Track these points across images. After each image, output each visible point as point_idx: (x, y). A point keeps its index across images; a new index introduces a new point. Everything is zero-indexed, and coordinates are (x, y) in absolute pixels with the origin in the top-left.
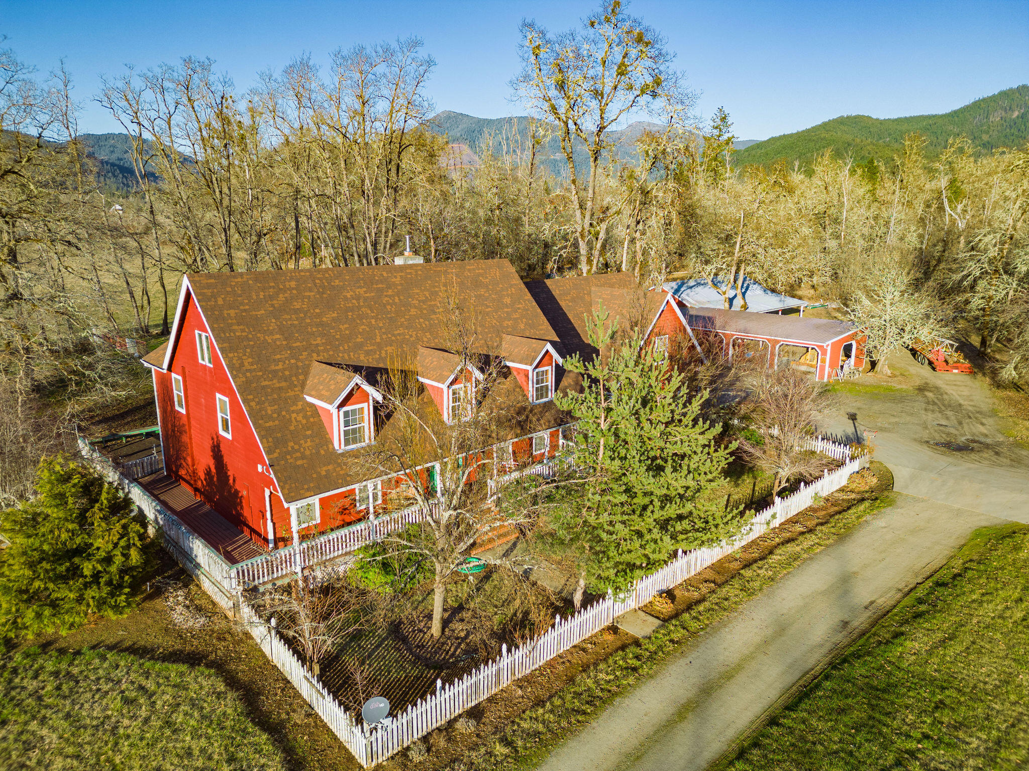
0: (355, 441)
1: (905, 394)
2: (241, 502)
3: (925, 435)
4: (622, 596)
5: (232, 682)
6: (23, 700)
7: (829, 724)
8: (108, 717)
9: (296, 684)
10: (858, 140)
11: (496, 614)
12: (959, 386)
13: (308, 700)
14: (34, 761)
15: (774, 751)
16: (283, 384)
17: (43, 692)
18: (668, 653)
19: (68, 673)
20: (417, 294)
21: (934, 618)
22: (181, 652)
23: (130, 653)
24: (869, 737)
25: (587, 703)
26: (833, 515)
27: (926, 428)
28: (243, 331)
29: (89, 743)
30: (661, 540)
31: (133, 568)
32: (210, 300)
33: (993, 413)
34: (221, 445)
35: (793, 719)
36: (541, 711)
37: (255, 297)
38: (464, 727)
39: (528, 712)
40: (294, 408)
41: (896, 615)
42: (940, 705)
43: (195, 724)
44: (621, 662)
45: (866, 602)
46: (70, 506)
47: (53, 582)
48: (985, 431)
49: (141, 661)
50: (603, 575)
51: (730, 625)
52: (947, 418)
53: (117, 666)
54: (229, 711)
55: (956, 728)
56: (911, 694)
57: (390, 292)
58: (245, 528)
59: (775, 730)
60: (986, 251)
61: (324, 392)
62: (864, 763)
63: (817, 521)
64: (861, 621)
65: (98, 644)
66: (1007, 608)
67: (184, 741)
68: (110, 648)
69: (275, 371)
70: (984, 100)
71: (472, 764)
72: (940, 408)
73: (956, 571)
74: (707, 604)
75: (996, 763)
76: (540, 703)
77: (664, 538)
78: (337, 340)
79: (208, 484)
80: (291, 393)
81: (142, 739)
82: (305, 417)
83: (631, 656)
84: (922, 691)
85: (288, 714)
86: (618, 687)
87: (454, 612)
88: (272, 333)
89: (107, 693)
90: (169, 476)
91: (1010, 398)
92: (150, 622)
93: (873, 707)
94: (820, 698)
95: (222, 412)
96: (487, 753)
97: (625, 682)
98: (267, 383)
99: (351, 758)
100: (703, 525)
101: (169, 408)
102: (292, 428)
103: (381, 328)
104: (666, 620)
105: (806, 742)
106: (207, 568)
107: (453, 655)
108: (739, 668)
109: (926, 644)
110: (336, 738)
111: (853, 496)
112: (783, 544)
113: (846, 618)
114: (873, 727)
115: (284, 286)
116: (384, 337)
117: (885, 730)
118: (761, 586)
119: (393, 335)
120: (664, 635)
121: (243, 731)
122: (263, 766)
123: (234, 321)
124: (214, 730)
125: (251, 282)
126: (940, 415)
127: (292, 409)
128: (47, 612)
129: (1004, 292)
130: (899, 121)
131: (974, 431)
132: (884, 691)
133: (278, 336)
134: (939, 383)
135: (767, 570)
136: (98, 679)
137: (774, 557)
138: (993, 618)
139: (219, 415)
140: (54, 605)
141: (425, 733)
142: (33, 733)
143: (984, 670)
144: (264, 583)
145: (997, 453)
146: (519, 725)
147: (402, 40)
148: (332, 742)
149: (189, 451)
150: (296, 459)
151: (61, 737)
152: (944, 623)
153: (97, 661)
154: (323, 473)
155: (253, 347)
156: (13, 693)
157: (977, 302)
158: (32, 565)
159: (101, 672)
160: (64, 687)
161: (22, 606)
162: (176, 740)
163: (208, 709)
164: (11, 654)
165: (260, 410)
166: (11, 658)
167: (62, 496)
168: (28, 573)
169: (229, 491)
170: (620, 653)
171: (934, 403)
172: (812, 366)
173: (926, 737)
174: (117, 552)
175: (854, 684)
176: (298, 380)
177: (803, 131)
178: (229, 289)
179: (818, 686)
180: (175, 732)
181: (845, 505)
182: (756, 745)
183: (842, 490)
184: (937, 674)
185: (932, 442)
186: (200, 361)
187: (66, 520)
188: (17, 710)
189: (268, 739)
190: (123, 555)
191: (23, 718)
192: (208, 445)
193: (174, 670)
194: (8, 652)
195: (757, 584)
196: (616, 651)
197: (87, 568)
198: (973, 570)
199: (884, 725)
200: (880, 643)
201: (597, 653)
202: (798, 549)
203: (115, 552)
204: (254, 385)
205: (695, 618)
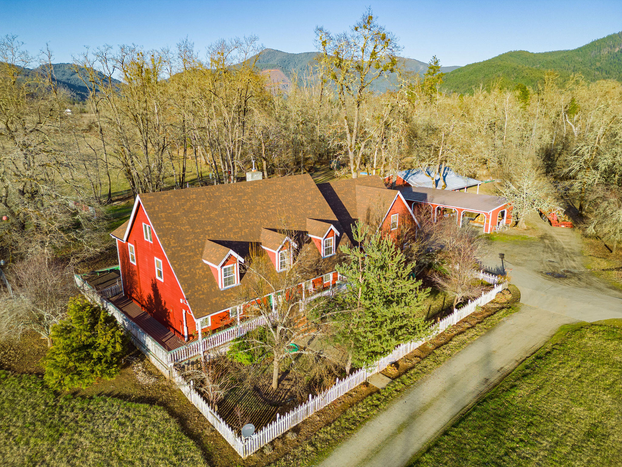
0: (229, 284)
1: (532, 241)
2: (169, 315)
3: (541, 268)
4: (370, 369)
5: (172, 413)
6: (68, 423)
7: (474, 434)
8: (112, 432)
9: (205, 414)
10: (520, 66)
11: (305, 376)
12: (564, 235)
13: (212, 423)
14: (80, 454)
15: (445, 449)
16: (192, 254)
17: (78, 419)
18: (394, 397)
19: (88, 409)
20: (260, 198)
21: (533, 377)
22: (144, 397)
23: (118, 398)
24: (493, 441)
25: (353, 424)
26: (486, 317)
27: (542, 263)
28: (169, 225)
29: (105, 445)
30: (391, 340)
31: (117, 353)
32: (151, 208)
33: (581, 254)
34: (157, 284)
35: (456, 432)
36: (329, 428)
37: (174, 205)
38: (291, 437)
39: (322, 429)
40: (197, 267)
41: (513, 375)
42: (530, 424)
43: (156, 436)
44: (370, 402)
45: (499, 368)
46: (86, 323)
47: (78, 362)
48: (575, 265)
49: (125, 402)
50: (360, 358)
51: (427, 381)
52: (555, 257)
53: (113, 405)
54: (173, 429)
55: (537, 436)
56: (516, 418)
57: (246, 197)
58: (171, 329)
59: (446, 438)
60: (583, 155)
61: (213, 258)
62: (489, 454)
63: (477, 321)
64: (494, 379)
65: (101, 393)
66: (572, 371)
67: (152, 445)
68: (108, 395)
69: (187, 247)
70: (598, 41)
71: (295, 455)
72: (551, 250)
73: (548, 350)
74: (415, 370)
75: (554, 453)
76: (328, 424)
77: (392, 339)
78: (219, 227)
79: (149, 303)
80: (196, 259)
81: (131, 444)
82: (203, 271)
83: (375, 399)
84: (522, 417)
85: (202, 430)
86: (368, 415)
87: (284, 375)
88: (184, 225)
89: (109, 419)
90: (126, 297)
91: (592, 244)
92: (126, 380)
93: (496, 425)
94: (470, 420)
95: (158, 267)
96: (302, 450)
97: (372, 413)
98: (183, 253)
99: (235, 453)
100: (413, 331)
101: (126, 261)
102: (197, 278)
103: (241, 219)
104: (393, 379)
105: (461, 444)
106: (154, 352)
107: (284, 398)
108: (430, 405)
109: (527, 391)
110: (227, 443)
111: (498, 306)
112: (457, 334)
113: (487, 376)
114: (495, 436)
115: (190, 197)
116: (243, 223)
117: (501, 437)
118: (444, 359)
119: (248, 222)
120: (392, 387)
121: (181, 439)
122: (192, 457)
123: (164, 219)
124: (166, 439)
125: (172, 196)
126: (550, 255)
127: (196, 267)
128: (76, 377)
129: (593, 180)
130: (546, 54)
131: (569, 265)
132: (503, 417)
133: (187, 227)
134: (553, 234)
135: (448, 350)
136: (104, 412)
137: (452, 342)
138: (564, 377)
139: (156, 268)
140: (79, 374)
141: (271, 440)
142: (77, 440)
143: (555, 406)
144: (184, 360)
145: (579, 279)
146: (318, 435)
147: (247, 37)
148: (225, 445)
149: (138, 285)
150: (200, 295)
151: (91, 442)
152: (538, 379)
153: (102, 403)
154: (214, 302)
155: (175, 233)
156: (63, 419)
157: (577, 185)
158: (68, 354)
159: (105, 408)
160: (88, 416)
161: (64, 375)
162: (148, 444)
163: (162, 428)
164: (58, 398)
165: (180, 269)
166: (58, 401)
167: (81, 318)
168: (66, 358)
169: (162, 309)
170: (369, 397)
171: (549, 247)
172: (481, 223)
173: (521, 440)
174: (110, 346)
175: (488, 413)
176: (199, 251)
177: (487, 61)
178: (161, 201)
179: (469, 414)
180: (147, 440)
181: (493, 311)
182: (436, 445)
183: (492, 302)
184: (531, 408)
185: (544, 272)
186: (145, 239)
187: (84, 330)
188: (67, 428)
189: (193, 443)
190: (112, 347)
191: (70, 432)
192: (149, 283)
193: (142, 407)
194: (56, 397)
195: (442, 358)
196: (367, 396)
197: (95, 354)
198: (557, 349)
199: (501, 435)
200: (503, 391)
201: (358, 397)
202: (465, 338)
203: (108, 346)
204: (176, 255)
205: (409, 377)
